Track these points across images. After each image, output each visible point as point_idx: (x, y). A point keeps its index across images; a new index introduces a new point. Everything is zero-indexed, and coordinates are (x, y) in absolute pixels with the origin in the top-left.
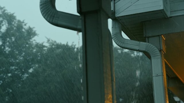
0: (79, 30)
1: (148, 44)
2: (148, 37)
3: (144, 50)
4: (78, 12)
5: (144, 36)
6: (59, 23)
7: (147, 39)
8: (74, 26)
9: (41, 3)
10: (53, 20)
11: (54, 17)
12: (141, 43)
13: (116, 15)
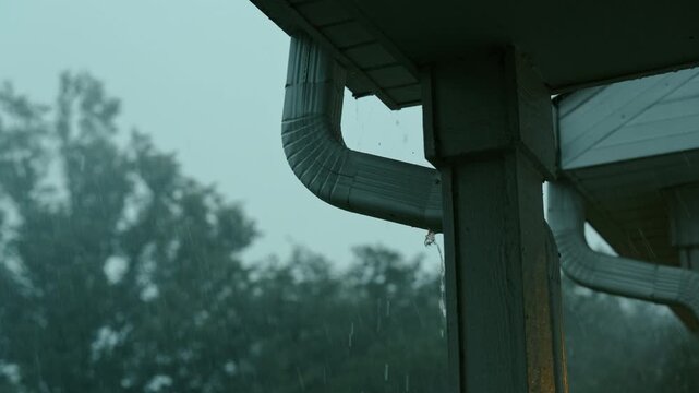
0: (433, 226)
1: (687, 273)
2: (689, 248)
3: (673, 295)
4: (428, 157)
5: (673, 243)
6: (357, 196)
7: (683, 254)
8: (414, 210)
9: (289, 122)
10: (332, 188)
11: (335, 173)
12: (662, 269)
13: (563, 162)
